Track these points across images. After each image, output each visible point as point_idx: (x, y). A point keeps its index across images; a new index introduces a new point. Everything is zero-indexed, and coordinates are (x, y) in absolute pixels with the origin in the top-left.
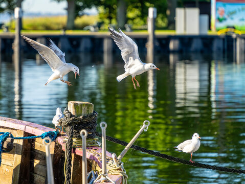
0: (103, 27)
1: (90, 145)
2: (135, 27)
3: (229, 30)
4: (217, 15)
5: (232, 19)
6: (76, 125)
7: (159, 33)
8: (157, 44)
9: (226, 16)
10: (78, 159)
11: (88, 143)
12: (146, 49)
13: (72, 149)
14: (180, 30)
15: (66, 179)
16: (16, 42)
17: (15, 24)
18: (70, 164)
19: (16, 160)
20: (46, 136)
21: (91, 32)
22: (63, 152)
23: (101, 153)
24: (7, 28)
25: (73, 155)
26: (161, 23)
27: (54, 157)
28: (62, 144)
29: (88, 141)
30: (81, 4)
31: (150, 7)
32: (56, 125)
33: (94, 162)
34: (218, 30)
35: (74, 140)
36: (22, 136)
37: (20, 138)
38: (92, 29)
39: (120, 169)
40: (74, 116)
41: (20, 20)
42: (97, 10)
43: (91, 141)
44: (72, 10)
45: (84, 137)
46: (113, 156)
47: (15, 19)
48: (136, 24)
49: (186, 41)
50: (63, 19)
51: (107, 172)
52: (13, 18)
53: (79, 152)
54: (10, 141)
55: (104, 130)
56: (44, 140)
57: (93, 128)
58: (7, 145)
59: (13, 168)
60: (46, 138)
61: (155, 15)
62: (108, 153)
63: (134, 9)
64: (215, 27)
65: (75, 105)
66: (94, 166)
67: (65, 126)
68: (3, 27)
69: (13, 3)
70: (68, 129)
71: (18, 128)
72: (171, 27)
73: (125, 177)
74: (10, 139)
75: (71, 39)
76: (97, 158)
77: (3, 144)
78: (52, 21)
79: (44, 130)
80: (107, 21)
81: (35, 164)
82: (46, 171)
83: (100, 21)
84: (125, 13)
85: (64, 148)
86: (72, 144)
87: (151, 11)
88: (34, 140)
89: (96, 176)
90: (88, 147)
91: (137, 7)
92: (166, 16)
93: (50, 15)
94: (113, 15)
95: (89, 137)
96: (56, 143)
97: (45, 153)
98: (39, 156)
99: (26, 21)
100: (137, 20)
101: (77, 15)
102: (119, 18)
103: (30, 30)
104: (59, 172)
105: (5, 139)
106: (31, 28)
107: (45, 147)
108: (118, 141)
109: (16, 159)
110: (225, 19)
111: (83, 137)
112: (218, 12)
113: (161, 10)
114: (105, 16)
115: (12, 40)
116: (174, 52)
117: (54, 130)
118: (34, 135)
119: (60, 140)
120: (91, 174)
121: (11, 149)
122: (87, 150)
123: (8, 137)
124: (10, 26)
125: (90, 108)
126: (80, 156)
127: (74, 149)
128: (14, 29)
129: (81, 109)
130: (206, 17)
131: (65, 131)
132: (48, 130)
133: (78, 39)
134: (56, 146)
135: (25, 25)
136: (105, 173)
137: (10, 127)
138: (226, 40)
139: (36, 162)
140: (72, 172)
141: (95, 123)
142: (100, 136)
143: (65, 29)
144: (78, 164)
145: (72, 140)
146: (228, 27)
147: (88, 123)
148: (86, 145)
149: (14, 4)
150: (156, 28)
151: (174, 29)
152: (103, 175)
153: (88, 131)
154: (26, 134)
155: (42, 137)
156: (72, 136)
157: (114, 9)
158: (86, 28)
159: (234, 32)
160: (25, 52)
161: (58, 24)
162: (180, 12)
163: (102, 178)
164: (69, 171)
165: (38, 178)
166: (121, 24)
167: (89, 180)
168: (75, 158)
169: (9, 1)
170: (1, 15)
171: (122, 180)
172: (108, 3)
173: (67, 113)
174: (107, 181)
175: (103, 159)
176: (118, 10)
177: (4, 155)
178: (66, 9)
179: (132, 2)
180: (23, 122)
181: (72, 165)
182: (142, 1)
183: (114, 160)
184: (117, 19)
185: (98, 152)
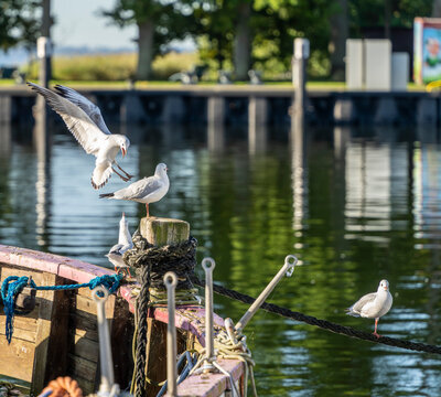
0: (206, 76)
1: (182, 303)
2: (267, 75)
4: (426, 53)
6: (157, 263)
7: (313, 87)
8: (310, 108)
10: (160, 328)
11: (179, 297)
12: (289, 118)
13: (148, 310)
14: (354, 82)
15: (136, 367)
16: (41, 104)
17: (40, 72)
18: (144, 337)
19: (41, 331)
20: (98, 284)
21: (184, 84)
22: (131, 315)
23: (202, 316)
24: (23, 76)
25: (149, 320)
26: (319, 68)
27: (114, 323)
28: (128, 300)
29: (179, 294)
30: (164, 31)
31: (297, 37)
33: (191, 335)
34: (427, 83)
35: (153, 292)
36: (53, 284)
37: (48, 288)
38: (186, 79)
39: (239, 349)
40: (152, 246)
41: (48, 61)
42: (196, 42)
43: (184, 293)
44: (148, 42)
45: (171, 288)
46: (227, 323)
47: (37, 59)
48: (270, 70)
49: (365, 103)
50: (131, 60)
51: (216, 353)
52: (34, 57)
53: (162, 314)
54: (29, 293)
55: (209, 272)
56: (94, 292)
57: (187, 269)
58: (24, 301)
59: (35, 345)
60: (99, 288)
61: (307, 54)
62: (217, 318)
63: (265, 41)
64: (422, 75)
65: (155, 225)
66: (189, 341)
67: (135, 265)
68: (15, 74)
69: (34, 27)
70: (141, 271)
71: (44, 269)
72: (336, 77)
73: (249, 364)
74: (30, 289)
75: (146, 98)
76: (196, 326)
77: (15, 300)
78: (107, 63)
79: (92, 273)
80: (214, 64)
81: (77, 338)
82: (98, 352)
83: (200, 63)
84: (250, 49)
85: (132, 308)
86: (147, 299)
87: (300, 46)
88: (74, 292)
89: (194, 361)
90: (178, 306)
91: (271, 37)
92: (329, 55)
93: (105, 51)
94: (225, 53)
95: (180, 287)
96: (117, 298)
97: (96, 316)
98: (85, 323)
99: (60, 63)
100: (273, 63)
101: (157, 53)
102: (237, 59)
104: (123, 353)
105: (20, 290)
106: (67, 77)
107: (96, 305)
108: (238, 296)
109: (41, 327)
111: (168, 286)
112: (427, 47)
113: (317, 44)
114: (210, 54)
116: (342, 124)
117: (113, 274)
118: (75, 283)
119: (125, 292)
120: (185, 359)
121: (31, 308)
122: (177, 312)
123: (25, 285)
124: (29, 73)
125: (183, 230)
126: (163, 323)
127: (153, 309)
128: (37, 79)
129: (166, 233)
130: (403, 58)
131: (134, 274)
132: (102, 272)
133: (159, 98)
134: (117, 304)
135: (57, 72)
136: (211, 355)
137: (30, 267)
139: (80, 334)
140: (147, 353)
141: (192, 259)
142: (202, 284)
143: (134, 78)
144: (159, 339)
145: (147, 292)
147: (178, 259)
148: (174, 302)
149: (36, 31)
150: (308, 77)
151: (343, 79)
152: (208, 360)
153: (178, 275)
154: (60, 280)
155: (90, 286)
156: (148, 285)
157: (228, 41)
158: (174, 77)
161: (120, 69)
162: (354, 48)
163: (206, 366)
164: (143, 352)
165: (82, 364)
166: (241, 71)
167: (181, 368)
168: (153, 328)
169: (27, 25)
170: (11, 51)
171: (244, 368)
172: (217, 29)
173: (138, 240)
174: (214, 371)
175: (207, 330)
176: (235, 44)
177: (17, 320)
178: (136, 41)
179: (263, 28)
180: (56, 256)
181: (148, 339)
182: (281, 24)
183: (228, 331)
184: (233, 61)
185: (197, 315)
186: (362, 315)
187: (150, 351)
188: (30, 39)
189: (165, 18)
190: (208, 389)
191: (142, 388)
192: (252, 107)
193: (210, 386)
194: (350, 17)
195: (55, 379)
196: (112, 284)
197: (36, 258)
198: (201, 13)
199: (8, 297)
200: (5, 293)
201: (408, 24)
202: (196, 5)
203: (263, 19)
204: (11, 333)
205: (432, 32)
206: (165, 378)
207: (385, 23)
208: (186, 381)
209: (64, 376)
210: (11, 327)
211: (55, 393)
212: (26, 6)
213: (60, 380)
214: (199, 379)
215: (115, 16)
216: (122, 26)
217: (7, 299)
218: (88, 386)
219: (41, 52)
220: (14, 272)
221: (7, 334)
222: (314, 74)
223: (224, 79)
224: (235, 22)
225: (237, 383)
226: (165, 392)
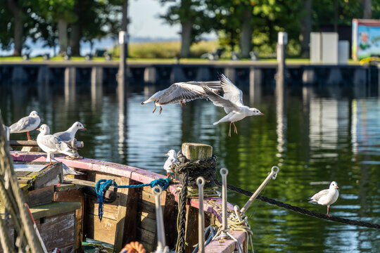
0: (224, 55)
1: (208, 196)
2: (262, 55)
3: (373, 59)
5: (377, 46)
6: (192, 171)
7: (290, 62)
8: (288, 75)
9: (369, 42)
10: (194, 211)
11: (206, 192)
13: (187, 200)
14: (315, 59)
15: (179, 235)
16: (121, 72)
17: (120, 51)
18: (184, 217)
19: (120, 213)
20: (156, 184)
21: (210, 60)
22: (176, 203)
23: (220, 205)
24: (110, 55)
25: (187, 207)
26: (293, 50)
27: (165, 209)
28: (174, 194)
29: (206, 190)
30: (197, 27)
31: (280, 31)
32: (168, 171)
33: (213, 215)
35: (189, 189)
36: (128, 184)
37: (125, 187)
38: (211, 57)
39: (243, 224)
40: (189, 161)
41: (126, 46)
42: (217, 34)
43: (209, 190)
44: (188, 34)
45: (201, 186)
46: (235, 208)
47: (119, 44)
48: (263, 52)
49: (322, 72)
50: (177, 46)
51: (228, 227)
52: (117, 43)
53: (195, 203)
54: (113, 190)
55: (224, 177)
56: (153, 189)
57: (211, 175)
58: (110, 195)
59: (117, 222)
60: (156, 187)
61: (286, 41)
62: (229, 205)
63: (260, 34)
64: (357, 55)
65: (191, 148)
66: (212, 220)
67: (178, 172)
68: (105, 54)
69: (117, 25)
70: (182, 176)
71: (122, 175)
72: (304, 55)
73: (249, 233)
74: (113, 187)
75: (186, 69)
76: (216, 210)
77: (104, 194)
78: (163, 47)
79: (153, 177)
80: (228, 48)
81: (142, 218)
82: (156, 226)
83: (219, 47)
84: (251, 39)
85: (177, 199)
86: (186, 194)
87: (281, 37)
88: (141, 189)
89: (215, 232)
90: (205, 198)
91: (264, 31)
92: (299, 42)
93: (161, 40)
94: (235, 41)
95: (207, 186)
96: (167, 193)
97: (154, 204)
98: (148, 208)
99: (133, 47)
100: (265, 47)
101: (193, 41)
102: (243, 45)
103: (138, 58)
104: (171, 227)
105: (107, 188)
107: (155, 197)
108: (243, 192)
109: (121, 210)
110: (369, 46)
111: (199, 185)
112: (360, 38)
113: (292, 35)
114: (226, 42)
115: (116, 69)
116: (308, 85)
117: (165, 178)
118: (141, 183)
119: (173, 189)
120: (209, 230)
121: (114, 199)
122: (205, 201)
123: (110, 185)
124: (114, 53)
125: (208, 151)
126: (196, 208)
127: (189, 200)
128: (118, 57)
129: (198, 152)
130: (346, 44)
131: (178, 178)
132: (159, 177)
133: (194, 69)
134: (167, 196)
135: (131, 52)
136: (226, 228)
137: (113, 173)
138: (369, 71)
139: (144, 215)
140: (186, 227)
141: (214, 169)
142: (220, 184)
143: (179, 57)
144: (194, 218)
145: (186, 189)
147: (205, 169)
148: (203, 195)
150: (286, 56)
151: (308, 57)
152: (223, 231)
153: (205, 179)
154: (132, 182)
155: (151, 185)
156: (186, 185)
157: (237, 34)
158: (204, 56)
160: (131, 84)
161: (170, 51)
162: (315, 38)
163: (223, 235)
164: (183, 226)
165: (146, 234)
166: (245, 52)
167: (207, 236)
168: (190, 211)
169: (113, 23)
170: (103, 40)
171: (246, 236)
172: (230, 26)
173: (181, 157)
174: (227, 238)
175: (223, 213)
176: (242, 35)
177: (106, 207)
178: (180, 33)
179: (259, 26)
180: (130, 167)
181: (187, 218)
182: (270, 24)
183: (236, 213)
184: (240, 47)
185: (217, 203)
187: (188, 225)
188: (115, 33)
189: (198, 19)
190: (224, 249)
191: (183, 249)
192: (252, 75)
193: (225, 247)
194: (313, 19)
195: (129, 243)
196: (164, 185)
197: (117, 168)
198: (220, 16)
200: (98, 190)
201: (349, 23)
202: (217, 11)
203: (258, 20)
204: (102, 214)
205: (364, 28)
206: (197, 242)
207: (335, 23)
208: (210, 244)
209: (134, 241)
210: (102, 211)
211: (129, 251)
212: (112, 12)
213: (132, 243)
214: (218, 243)
215: (167, 18)
216: (171, 24)
217: (99, 193)
218: (149, 247)
219: (121, 40)
220: (104, 177)
221: (99, 215)
222: (290, 54)
223: (235, 57)
224: (242, 22)
225: (242, 246)
226: (197, 251)
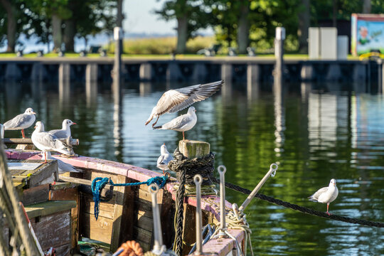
0: (220, 51)
1: (205, 194)
2: (259, 50)
3: (373, 54)
4: (359, 36)
5: (377, 41)
6: (189, 169)
7: (288, 58)
8: (286, 71)
9: (369, 37)
10: (192, 210)
11: (203, 190)
12: (273, 77)
13: (184, 198)
14: (313, 55)
15: (176, 234)
16: (116, 69)
17: (115, 48)
18: (181, 216)
19: (116, 212)
20: (153, 182)
21: (207, 56)
22: (173, 202)
23: (218, 202)
24: (105, 52)
25: (185, 205)
26: (291, 46)
27: (163, 207)
28: (171, 192)
29: (204, 188)
30: (194, 23)
31: (278, 26)
33: (211, 214)
34: (360, 55)
35: (187, 187)
36: (124, 182)
37: (121, 185)
38: (208, 53)
39: (242, 222)
40: (186, 158)
41: (121, 42)
42: (214, 30)
43: (207, 188)
44: (184, 30)
45: (198, 184)
46: (234, 206)
47: (114, 40)
48: (261, 47)
49: (321, 67)
50: (173, 41)
51: (227, 226)
52: (112, 39)
53: (192, 201)
54: (109, 188)
55: (222, 175)
56: (150, 187)
57: (209, 172)
58: (106, 193)
59: (113, 221)
60: (153, 185)
61: (284, 37)
62: (227, 203)
63: (257, 29)
64: (356, 50)
65: (188, 145)
66: (210, 218)
67: (175, 170)
68: (100, 50)
69: (112, 21)
70: (180, 174)
71: (119, 173)
72: (302, 51)
73: (248, 232)
74: (109, 186)
75: (182, 65)
76: (214, 208)
77: (100, 192)
78: (158, 43)
79: (149, 175)
80: (225, 43)
81: (139, 216)
82: (153, 224)
83: (216, 43)
84: (248, 34)
85: (174, 197)
86: (183, 192)
87: (279, 32)
88: (137, 188)
89: (213, 231)
90: (203, 196)
91: (261, 27)
92: (298, 38)
93: (156, 36)
94: (232, 36)
95: (204, 183)
96: (164, 191)
97: (151, 203)
98: (145, 207)
99: (128, 43)
100: (262, 42)
101: (189, 37)
102: (240, 40)
103: (133, 54)
104: (168, 226)
105: (103, 186)
106: (132, 52)
107: (151, 196)
108: (241, 189)
109: (117, 209)
110: (368, 41)
111: (197, 183)
112: (360, 33)
113: (290, 31)
114: (223, 37)
115: (111, 66)
116: (306, 81)
117: (162, 176)
118: (138, 181)
119: (170, 187)
120: (207, 229)
121: (110, 198)
122: (202, 200)
123: (106, 183)
124: (109, 50)
125: (206, 148)
126: (193, 207)
127: (187, 198)
128: (114, 53)
129: (195, 149)
130: (345, 39)
131: (174, 176)
132: (155, 174)
133: (190, 65)
134: (164, 195)
135: (126, 49)
136: (224, 227)
138: (369, 67)
139: (141, 214)
140: (183, 226)
141: (212, 166)
142: (218, 182)
143: (175, 53)
144: (191, 216)
145: (183, 187)
146: (372, 51)
147: (203, 166)
148: (200, 193)
149: (113, 23)
150: (284, 51)
151: (307, 53)
152: (222, 230)
153: (203, 177)
154: (129, 180)
155: (147, 183)
156: (184, 183)
157: (234, 29)
158: (200, 52)
159: (379, 57)
160: (126, 81)
161: (166, 47)
162: (314, 33)
163: (221, 234)
164: (181, 225)
165: (142, 233)
166: (242, 48)
167: (205, 235)
168: (187, 209)
169: (107, 19)
170: (98, 36)
171: (245, 235)
172: (227, 22)
173: (178, 154)
174: (226, 237)
175: (221, 211)
176: (239, 31)
177: (102, 205)
178: (176, 29)
179: (256, 21)
180: (125, 165)
181: (184, 217)
182: (267, 19)
183: (235, 211)
184: (237, 41)
185: (215, 202)
186: (319, 201)
187: (185, 224)
188: (109, 29)
189: (194, 14)
190: (222, 248)
191: (180, 248)
192: (250, 71)
193: (223, 246)
194: (311, 13)
195: (125, 242)
196: (161, 182)
197: (113, 166)
198: (217, 12)
199: (96, 191)
200: (94, 188)
201: (348, 18)
202: (214, 6)
203: (256, 15)
204: (98, 213)
205: (363, 22)
206: (195, 241)
207: (333, 17)
208: (208, 243)
209: (131, 240)
210: (98, 210)
211: (126, 251)
212: (107, 8)
213: (129, 243)
214: (216, 241)
215: (163, 13)
216: (167, 20)
217: (95, 192)
218: (146, 246)
219: (116, 36)
220: (100, 175)
221: (95, 214)
222: (288, 50)
223: (232, 53)
224: (239, 17)
225: (240, 244)
226: (195, 250)
